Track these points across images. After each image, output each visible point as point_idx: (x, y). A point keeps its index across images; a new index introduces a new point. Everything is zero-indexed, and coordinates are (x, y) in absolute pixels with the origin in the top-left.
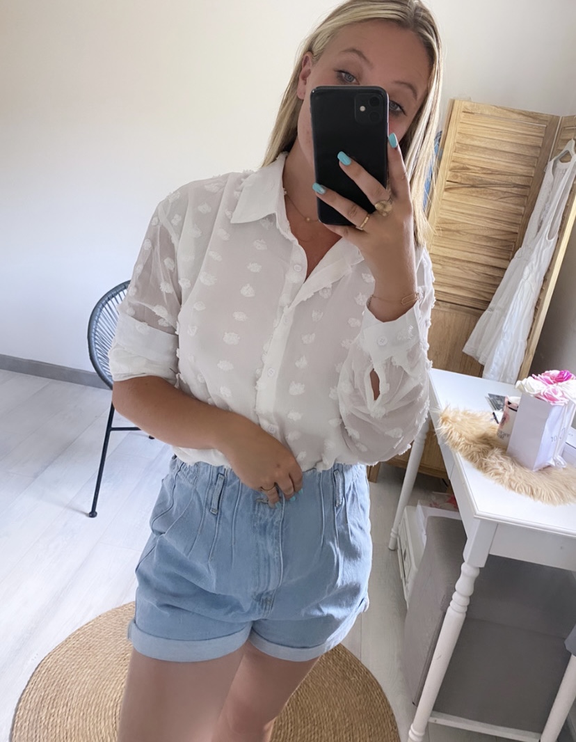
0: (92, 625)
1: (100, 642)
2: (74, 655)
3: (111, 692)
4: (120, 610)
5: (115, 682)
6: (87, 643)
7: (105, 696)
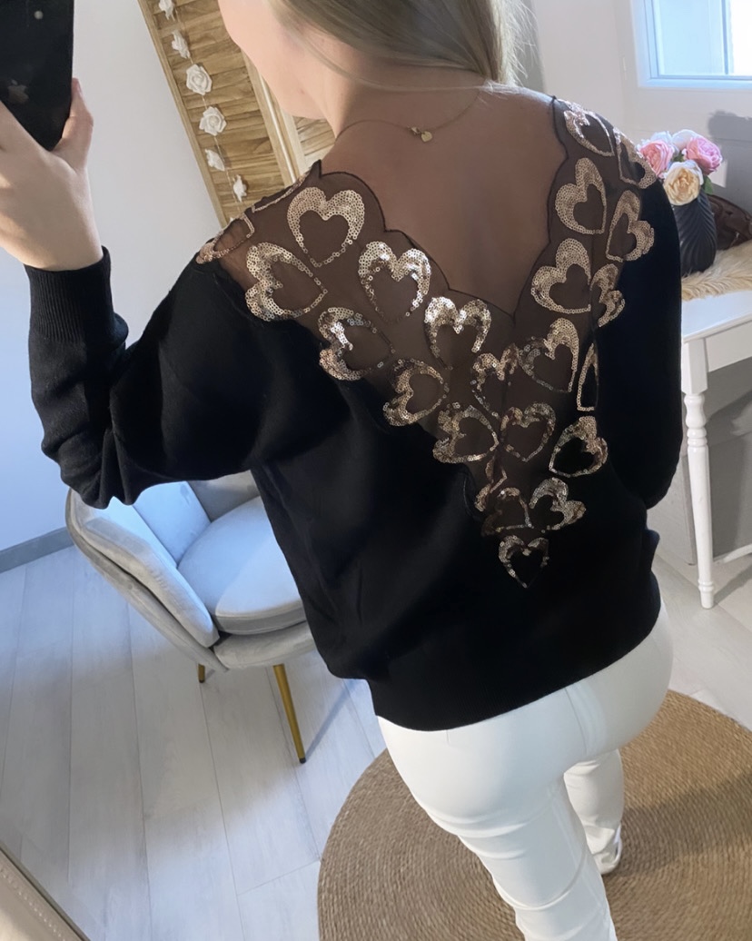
0: (328, 875)
1: (358, 884)
2: (349, 921)
3: (431, 920)
4: (335, 836)
5: (423, 908)
6: (346, 897)
7: (432, 930)
